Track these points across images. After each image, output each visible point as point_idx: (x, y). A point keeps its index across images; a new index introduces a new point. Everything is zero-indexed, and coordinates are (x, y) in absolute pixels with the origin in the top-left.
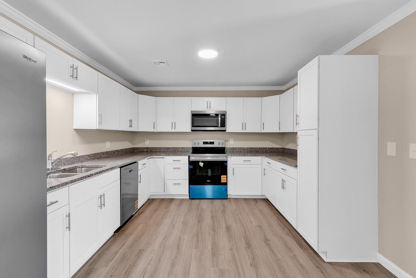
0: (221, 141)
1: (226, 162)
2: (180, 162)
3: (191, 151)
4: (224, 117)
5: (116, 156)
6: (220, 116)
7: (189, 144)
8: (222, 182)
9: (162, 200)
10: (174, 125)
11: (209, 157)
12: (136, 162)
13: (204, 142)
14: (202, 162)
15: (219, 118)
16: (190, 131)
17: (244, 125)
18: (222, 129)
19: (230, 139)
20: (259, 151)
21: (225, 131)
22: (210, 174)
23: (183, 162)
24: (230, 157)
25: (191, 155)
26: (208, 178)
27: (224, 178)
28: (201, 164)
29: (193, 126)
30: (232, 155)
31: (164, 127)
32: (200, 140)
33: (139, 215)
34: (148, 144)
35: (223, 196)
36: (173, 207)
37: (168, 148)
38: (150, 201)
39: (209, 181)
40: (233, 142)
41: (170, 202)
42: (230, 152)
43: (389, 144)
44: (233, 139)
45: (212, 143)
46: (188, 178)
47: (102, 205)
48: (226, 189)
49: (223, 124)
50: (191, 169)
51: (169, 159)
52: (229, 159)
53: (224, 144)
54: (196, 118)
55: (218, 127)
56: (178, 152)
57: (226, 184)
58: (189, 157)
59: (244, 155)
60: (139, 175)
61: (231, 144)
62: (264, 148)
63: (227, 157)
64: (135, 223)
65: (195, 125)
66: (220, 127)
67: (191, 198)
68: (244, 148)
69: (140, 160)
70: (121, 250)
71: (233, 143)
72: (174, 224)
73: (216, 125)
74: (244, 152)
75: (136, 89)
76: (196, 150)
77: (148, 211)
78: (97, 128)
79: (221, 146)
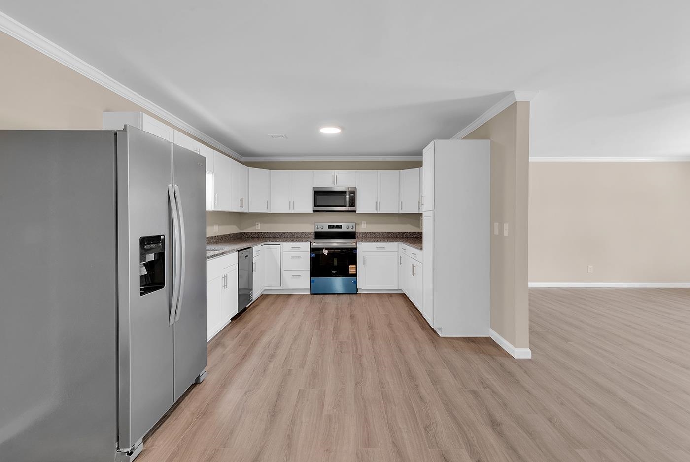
0: (351, 225)
1: (356, 249)
2: (300, 250)
3: (313, 236)
4: (353, 195)
5: (224, 242)
6: (348, 193)
7: (310, 229)
8: (350, 273)
9: (278, 296)
10: (292, 204)
11: (336, 243)
12: (250, 248)
13: (329, 226)
14: (326, 249)
15: (348, 196)
16: (312, 212)
17: (377, 205)
18: (352, 209)
19: (363, 222)
20: (398, 236)
21: (355, 211)
22: (336, 264)
23: (303, 249)
24: (360, 243)
25: (313, 241)
26: (335, 268)
27: (353, 268)
28: (326, 252)
29: (315, 206)
30: (362, 241)
31: (280, 207)
32: (323, 223)
33: (254, 307)
34: (259, 228)
35: (353, 291)
36: (292, 301)
37: (285, 233)
38: (263, 297)
39: (334, 272)
40: (365, 225)
41: (288, 297)
42: (362, 238)
43: (495, 223)
44: (365, 222)
45: (340, 227)
46: (309, 269)
47: (225, 286)
48: (356, 282)
49: (353, 203)
50: (313, 257)
51: (287, 246)
52: (360, 245)
53: (355, 228)
54: (319, 197)
55: (346, 206)
56: (297, 237)
57: (355, 275)
58: (311, 243)
59: (377, 241)
60: (254, 263)
61: (363, 228)
62: (404, 233)
63: (356, 243)
64: (252, 313)
65: (318, 204)
66: (349, 207)
67: (313, 293)
68: (379, 233)
69: (255, 245)
70: (242, 332)
71: (365, 227)
72: (294, 313)
73: (343, 205)
74: (380, 237)
75: (243, 159)
76: (319, 236)
77: (263, 305)
78: (213, 209)
79: (350, 230)
